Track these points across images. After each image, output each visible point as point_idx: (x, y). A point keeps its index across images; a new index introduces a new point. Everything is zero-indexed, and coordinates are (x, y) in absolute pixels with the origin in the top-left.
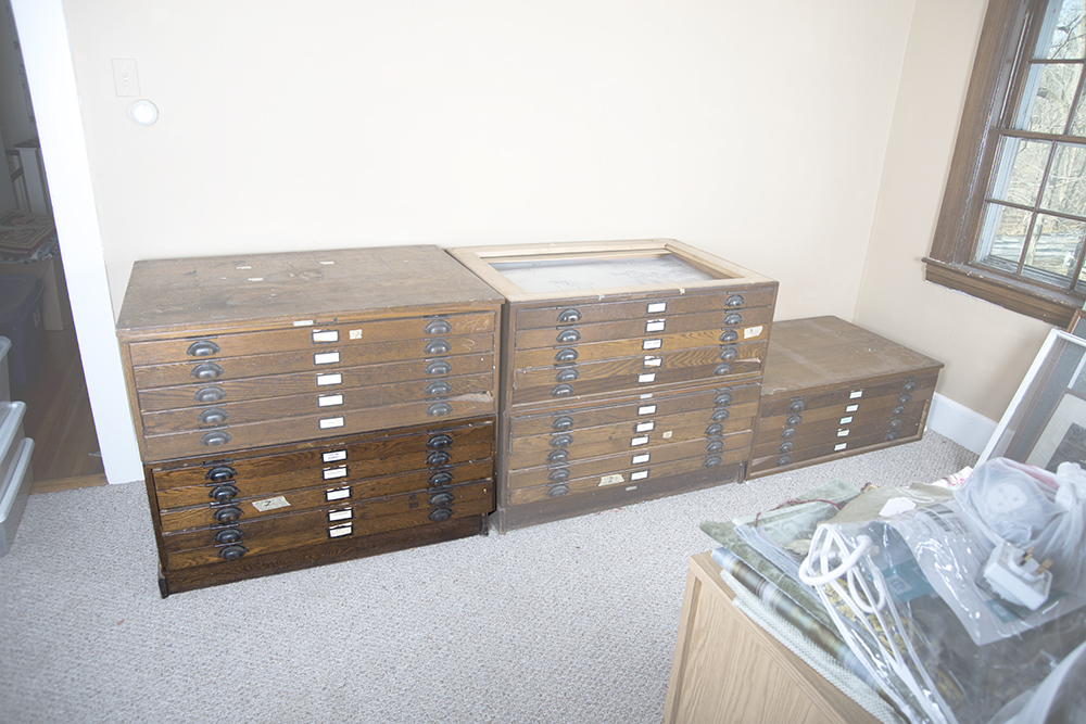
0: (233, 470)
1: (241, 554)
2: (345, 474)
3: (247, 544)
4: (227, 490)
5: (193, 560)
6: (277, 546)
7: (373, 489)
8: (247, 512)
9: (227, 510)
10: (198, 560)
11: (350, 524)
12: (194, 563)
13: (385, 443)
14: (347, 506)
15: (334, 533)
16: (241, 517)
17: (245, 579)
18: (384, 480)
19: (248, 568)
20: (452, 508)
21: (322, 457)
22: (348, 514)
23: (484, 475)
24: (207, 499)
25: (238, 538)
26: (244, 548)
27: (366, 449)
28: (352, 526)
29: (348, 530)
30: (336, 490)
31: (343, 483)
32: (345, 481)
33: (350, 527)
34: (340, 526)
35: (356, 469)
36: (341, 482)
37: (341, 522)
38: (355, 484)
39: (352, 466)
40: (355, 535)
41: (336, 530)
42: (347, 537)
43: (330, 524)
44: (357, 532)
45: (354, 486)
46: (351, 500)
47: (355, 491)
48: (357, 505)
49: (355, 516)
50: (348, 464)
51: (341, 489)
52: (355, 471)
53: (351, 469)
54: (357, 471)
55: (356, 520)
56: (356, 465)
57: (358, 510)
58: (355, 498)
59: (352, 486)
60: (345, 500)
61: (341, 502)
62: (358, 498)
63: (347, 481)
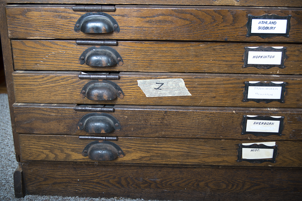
0: (114, 22)
1: (114, 157)
2: (279, 63)
3: (124, 143)
4: (105, 54)
5: (51, 151)
6: (163, 156)
8: (128, 95)
9: (100, 84)
10: (58, 152)
11: (273, 144)
12: (52, 157)
14: (275, 113)
15: (248, 154)
16: (119, 101)
17: (118, 196)
19: (123, 182)
21: (249, 25)
22: (273, 127)
24: (77, 65)
25: (110, 131)
26: (118, 148)
28: (275, 148)
29: (267, 154)
30: (261, 85)
31: (274, 76)
32: (278, 73)
33: (273, 149)
34: (258, 143)
35: (297, 56)
36: (271, 73)
37: (261, 137)
38: (293, 80)
39: (292, 49)
40: (276, 164)
41: (251, 149)
42: (263, 164)
43: (245, 136)
44: (280, 159)
45: (290, 82)
46: (282, 105)
47: (291, 92)
48: (290, 114)
49: (284, 132)
50: (286, 46)
51: (270, 84)
52: (295, 61)
53: (290, 54)
54: (298, 61)
55: (285, 139)
56: (299, 50)
57: (290, 123)
58: (288, 102)
59: (287, 83)
60: (274, 103)
61: (266, 105)
62: (293, 104)
63: (281, 73)
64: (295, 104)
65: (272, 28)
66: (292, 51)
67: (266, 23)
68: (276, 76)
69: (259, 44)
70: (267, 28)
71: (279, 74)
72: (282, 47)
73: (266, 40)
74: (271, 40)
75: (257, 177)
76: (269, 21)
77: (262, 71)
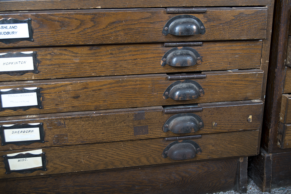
2: (32, 68)
7: (76, 97)
11: (40, 152)
13: (95, 18)
14: (33, 120)
15: (16, 165)
18: (93, 83)
20: (199, 142)
22: (34, 134)
23: (249, 94)
27: (63, 24)
28: (43, 156)
29: (36, 163)
30: (14, 92)
31: (28, 82)
32: (33, 78)
33: (41, 157)
34: (24, 153)
35: (50, 59)
36: (26, 79)
37: (23, 146)
38: (47, 84)
39: (43, 53)
40: (49, 172)
41: (17, 159)
42: (35, 173)
43: (5, 147)
44: (51, 166)
45: (45, 87)
46: (42, 111)
47: (47, 97)
48: (48, 120)
49: (46, 138)
50: (36, 50)
51: (23, 91)
52: (49, 65)
53: (42, 59)
54: (51, 65)
55: (49, 145)
56: (50, 54)
57: (51, 129)
58: (47, 108)
59: (41, 88)
60: (32, 109)
61: (24, 112)
62: (53, 109)
63: (36, 78)
64: (54, 109)
65: (13, 33)
66: (43, 55)
67: (6, 27)
68: (31, 82)
69: (7, 50)
70: (9, 33)
71: (35, 79)
72: (32, 52)
73: (11, 45)
74: (16, 45)
75: (41, 186)
76: (8, 26)
77: (16, 78)
